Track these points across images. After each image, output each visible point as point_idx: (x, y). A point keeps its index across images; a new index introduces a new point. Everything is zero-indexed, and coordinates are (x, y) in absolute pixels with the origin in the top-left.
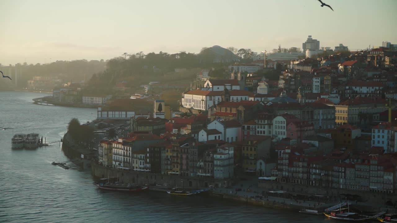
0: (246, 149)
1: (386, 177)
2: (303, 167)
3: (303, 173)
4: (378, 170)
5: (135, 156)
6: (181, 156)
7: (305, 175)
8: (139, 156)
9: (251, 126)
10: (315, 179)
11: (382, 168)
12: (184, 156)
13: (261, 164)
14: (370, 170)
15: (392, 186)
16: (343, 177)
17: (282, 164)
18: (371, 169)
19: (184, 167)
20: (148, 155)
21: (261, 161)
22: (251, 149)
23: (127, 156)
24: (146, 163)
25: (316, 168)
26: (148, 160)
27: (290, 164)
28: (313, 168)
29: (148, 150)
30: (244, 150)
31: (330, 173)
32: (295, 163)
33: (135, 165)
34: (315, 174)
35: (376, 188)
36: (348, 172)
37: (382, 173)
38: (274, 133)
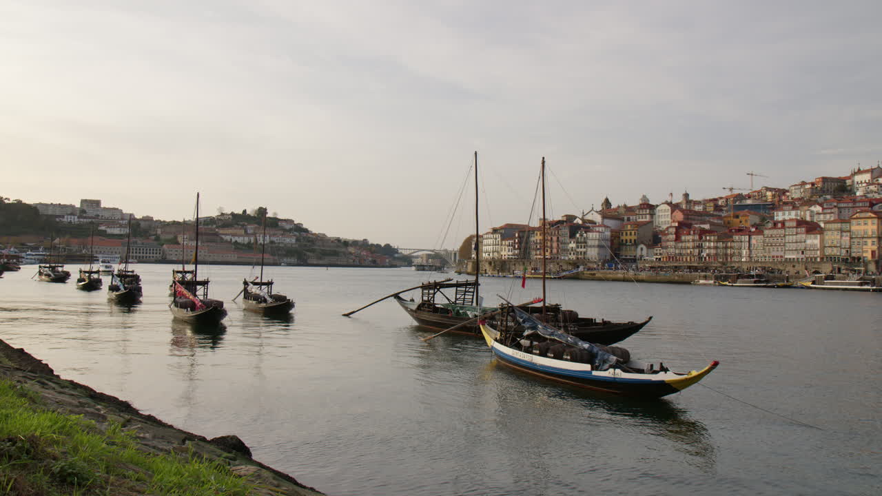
0: (624, 234)
1: (809, 242)
2: (693, 241)
3: (693, 248)
4: (797, 234)
5: (504, 243)
6: (551, 238)
7: (697, 251)
8: (507, 243)
9: (631, 217)
10: (708, 255)
11: (804, 229)
12: (555, 238)
13: (642, 249)
14: (785, 236)
15: (818, 252)
16: (747, 248)
17: (668, 241)
18: (787, 233)
19: (555, 251)
20: (517, 241)
21: (642, 246)
22: (631, 234)
23: (496, 245)
24: (515, 248)
25: (710, 241)
26: (516, 246)
27: (678, 239)
28: (706, 240)
29: (517, 235)
30: (622, 235)
31: (729, 244)
32: (683, 238)
33: (503, 253)
34: (709, 248)
35: (794, 257)
36: (753, 241)
37: (804, 236)
38: (657, 224)
